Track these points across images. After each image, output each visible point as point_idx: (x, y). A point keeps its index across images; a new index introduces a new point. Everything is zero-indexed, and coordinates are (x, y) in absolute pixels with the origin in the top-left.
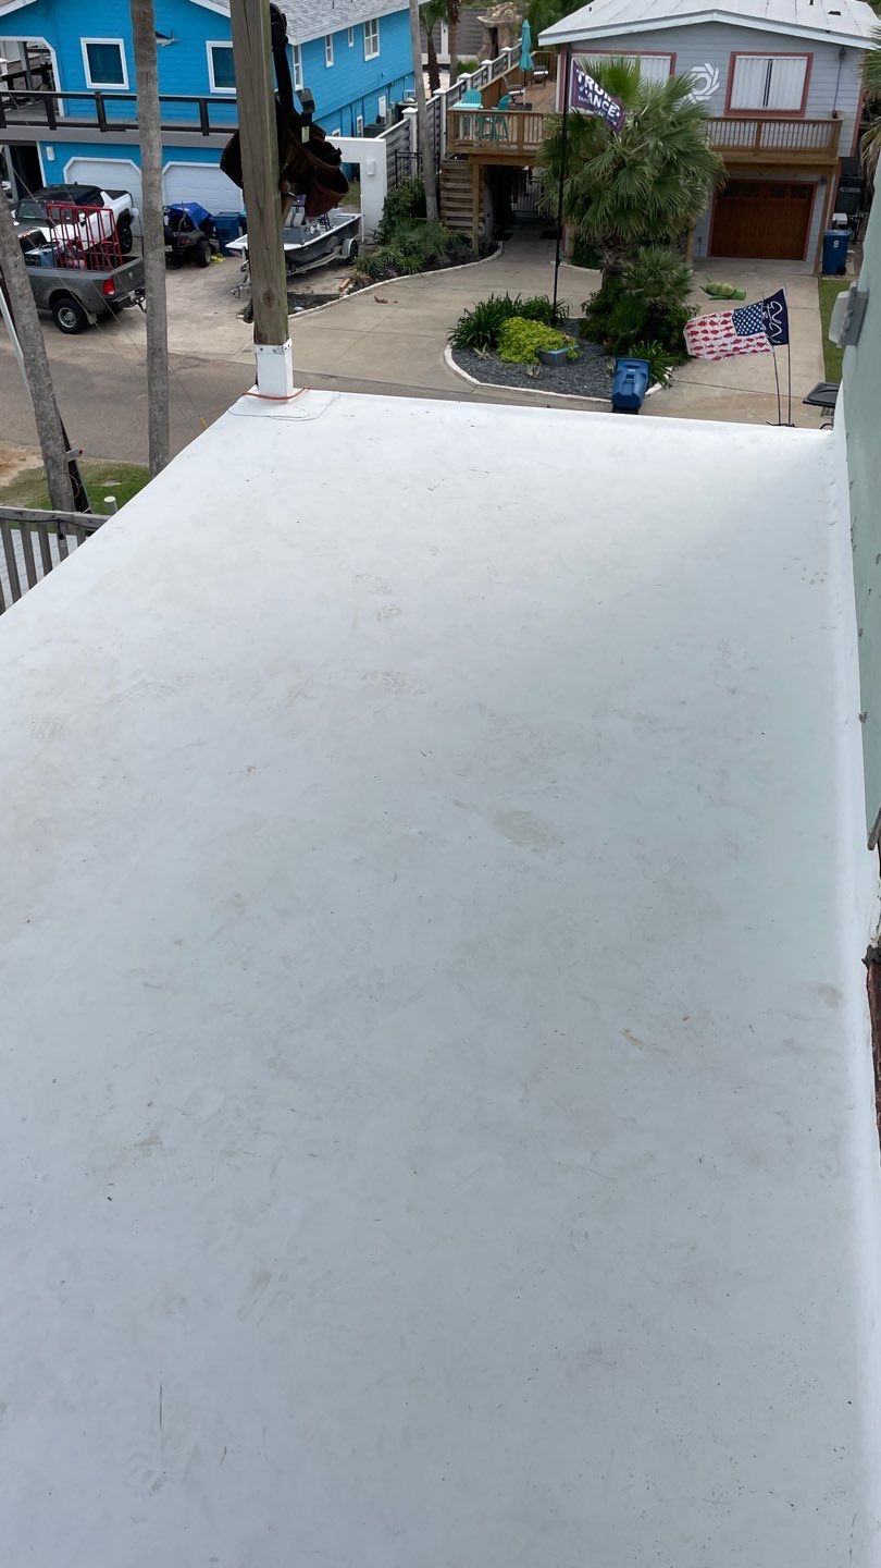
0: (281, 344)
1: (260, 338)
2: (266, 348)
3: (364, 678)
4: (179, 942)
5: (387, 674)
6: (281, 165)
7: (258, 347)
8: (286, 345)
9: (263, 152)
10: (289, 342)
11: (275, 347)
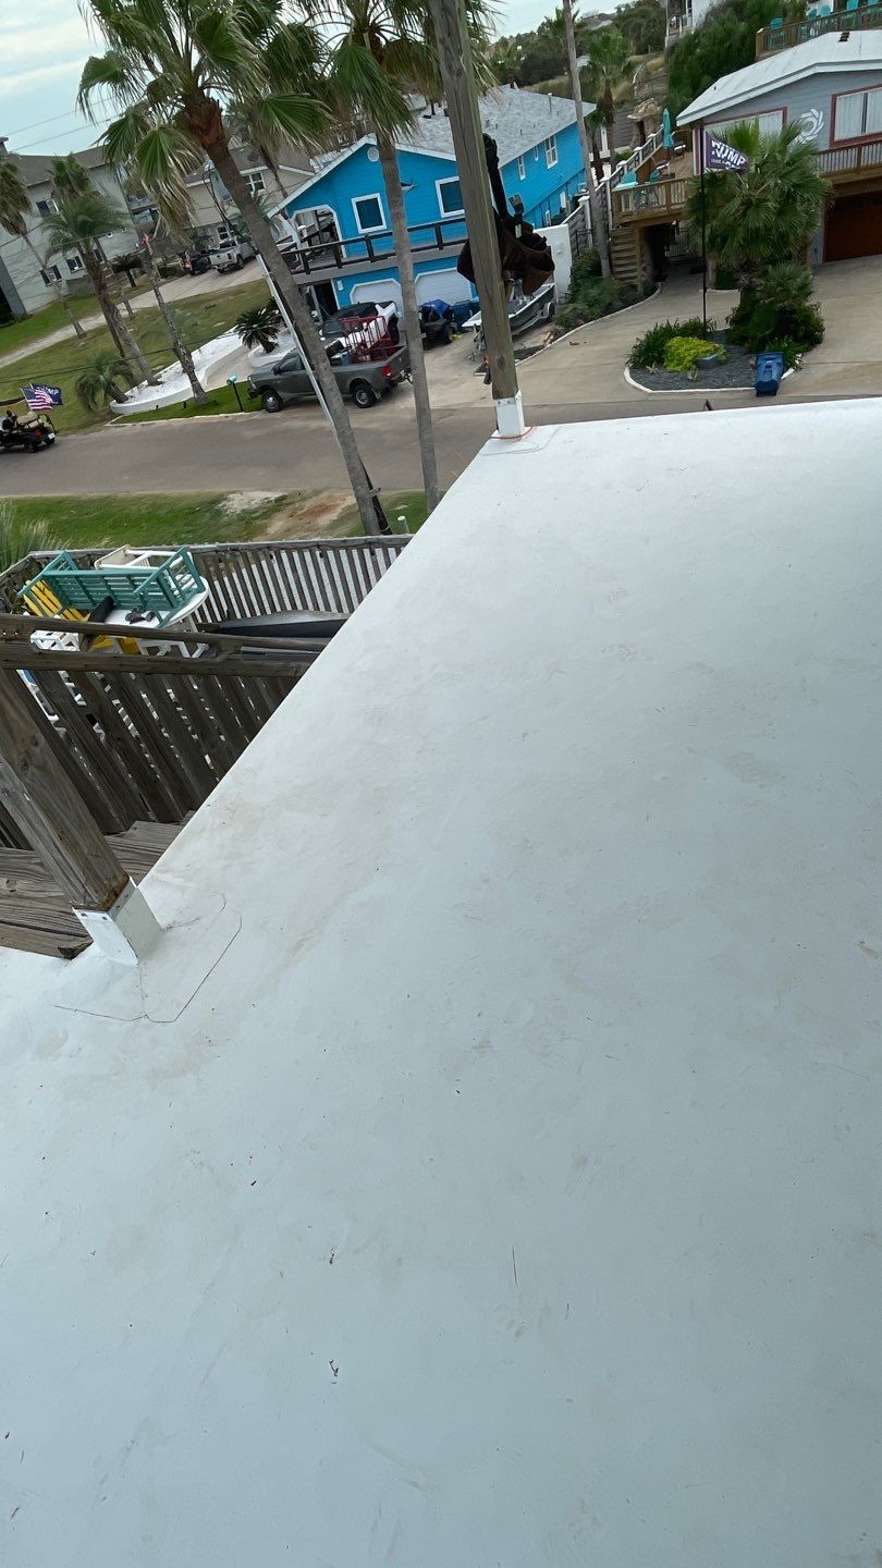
0: (513, 396)
1: (497, 395)
2: (501, 401)
3: (604, 651)
4: (486, 881)
5: (621, 646)
6: (502, 258)
7: (496, 402)
8: (517, 397)
9: (488, 254)
10: (519, 393)
11: (510, 399)
